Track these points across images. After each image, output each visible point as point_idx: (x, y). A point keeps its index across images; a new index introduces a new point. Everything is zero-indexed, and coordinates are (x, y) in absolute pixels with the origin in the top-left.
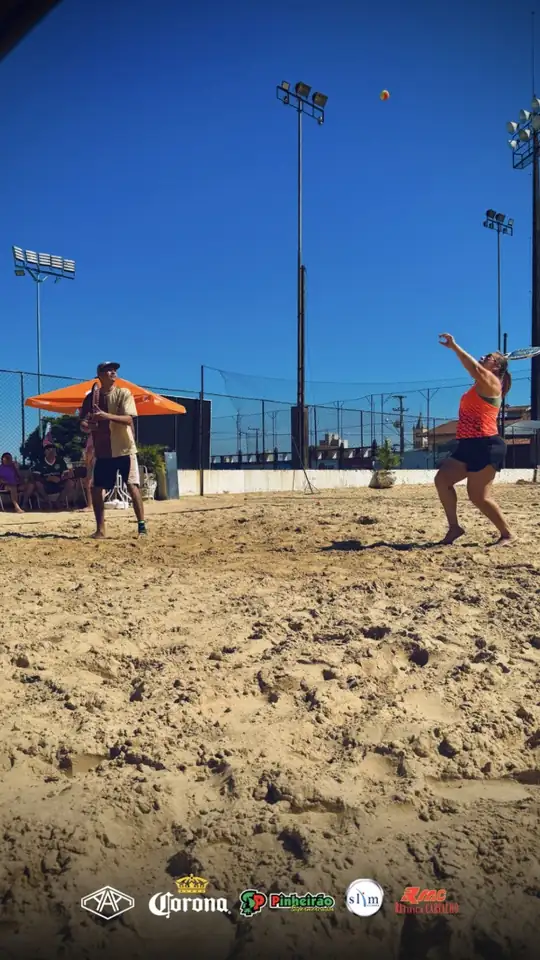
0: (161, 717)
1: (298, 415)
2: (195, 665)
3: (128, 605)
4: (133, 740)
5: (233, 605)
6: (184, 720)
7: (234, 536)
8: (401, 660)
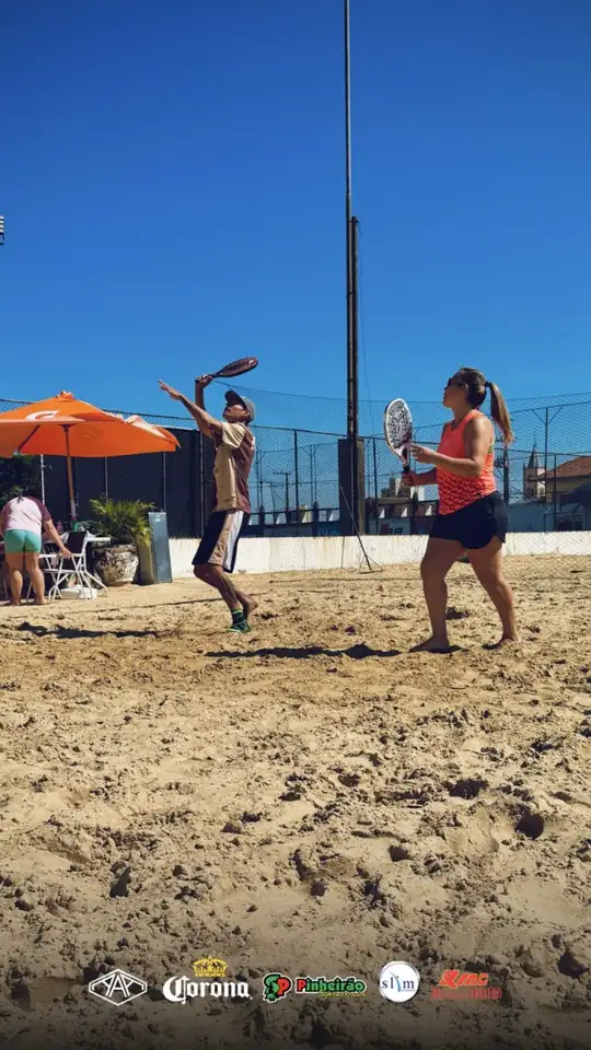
0: (156, 921)
1: (349, 452)
2: (203, 841)
3: (102, 750)
4: (116, 956)
5: (256, 748)
6: (189, 925)
7: (254, 640)
8: (504, 831)
